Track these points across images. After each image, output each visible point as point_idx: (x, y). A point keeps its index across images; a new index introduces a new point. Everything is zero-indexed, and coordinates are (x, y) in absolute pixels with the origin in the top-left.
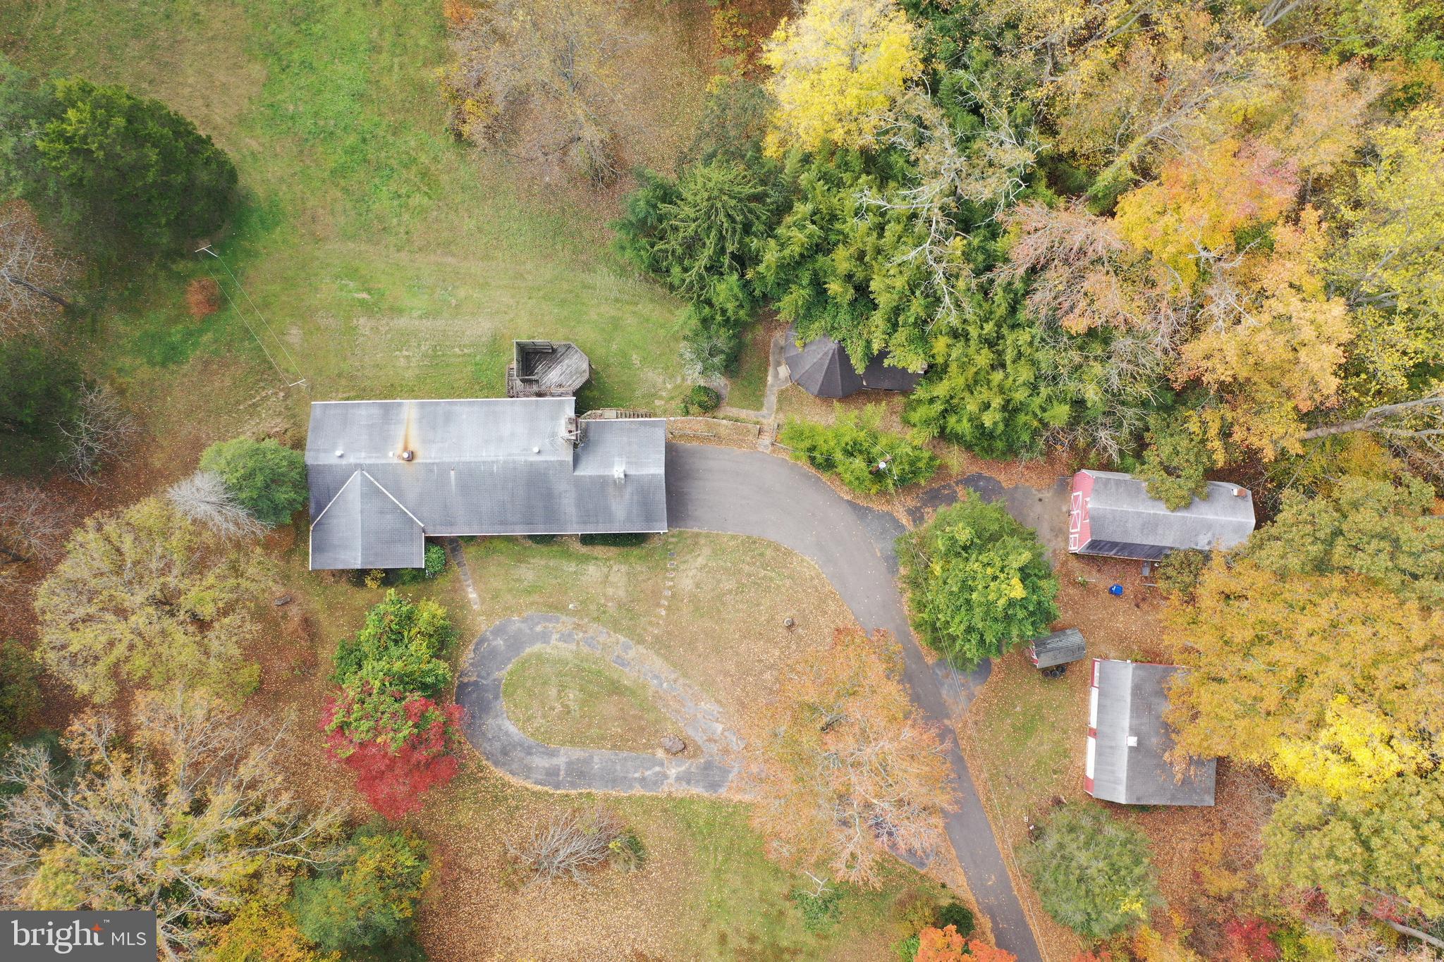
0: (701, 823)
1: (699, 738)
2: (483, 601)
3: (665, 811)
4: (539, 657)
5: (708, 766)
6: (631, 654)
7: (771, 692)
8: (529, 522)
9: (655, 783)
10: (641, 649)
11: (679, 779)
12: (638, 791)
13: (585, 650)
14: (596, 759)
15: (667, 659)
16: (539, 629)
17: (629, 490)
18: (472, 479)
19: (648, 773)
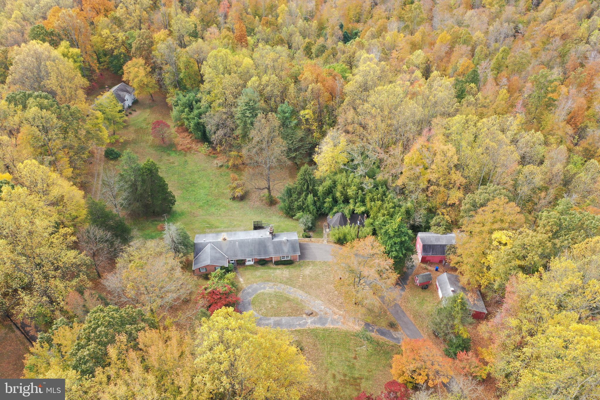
0: (321, 336)
1: (317, 310)
2: (244, 281)
3: (308, 333)
4: (263, 293)
5: (321, 318)
6: (292, 290)
7: (338, 296)
8: (259, 254)
9: (304, 325)
10: (295, 289)
11: (311, 323)
12: (298, 328)
13: (277, 290)
14: (283, 320)
15: (303, 291)
16: (262, 286)
17: (288, 244)
18: (243, 244)
19: (301, 322)
